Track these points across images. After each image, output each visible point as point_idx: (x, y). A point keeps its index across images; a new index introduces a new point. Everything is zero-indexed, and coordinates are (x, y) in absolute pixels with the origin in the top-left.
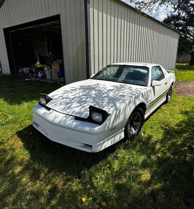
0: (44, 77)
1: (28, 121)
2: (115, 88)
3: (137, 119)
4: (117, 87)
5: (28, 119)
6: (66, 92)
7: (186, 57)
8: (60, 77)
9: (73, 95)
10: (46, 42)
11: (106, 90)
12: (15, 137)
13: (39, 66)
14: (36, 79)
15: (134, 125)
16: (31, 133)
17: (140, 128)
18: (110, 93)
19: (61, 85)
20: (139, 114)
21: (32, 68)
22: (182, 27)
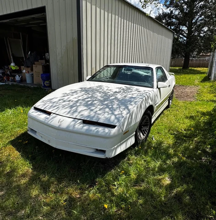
0: (23, 80)
1: (17, 129)
2: (120, 90)
3: (145, 123)
4: (123, 89)
5: (18, 127)
6: (66, 95)
7: (178, 60)
8: (44, 81)
9: (76, 98)
10: (21, 40)
11: (111, 92)
12: (8, 146)
13: (13, 68)
14: (14, 83)
15: (142, 129)
16: (27, 142)
17: (148, 133)
18: (117, 95)
19: (46, 89)
20: (147, 117)
21: (6, 70)
22: (174, 26)
